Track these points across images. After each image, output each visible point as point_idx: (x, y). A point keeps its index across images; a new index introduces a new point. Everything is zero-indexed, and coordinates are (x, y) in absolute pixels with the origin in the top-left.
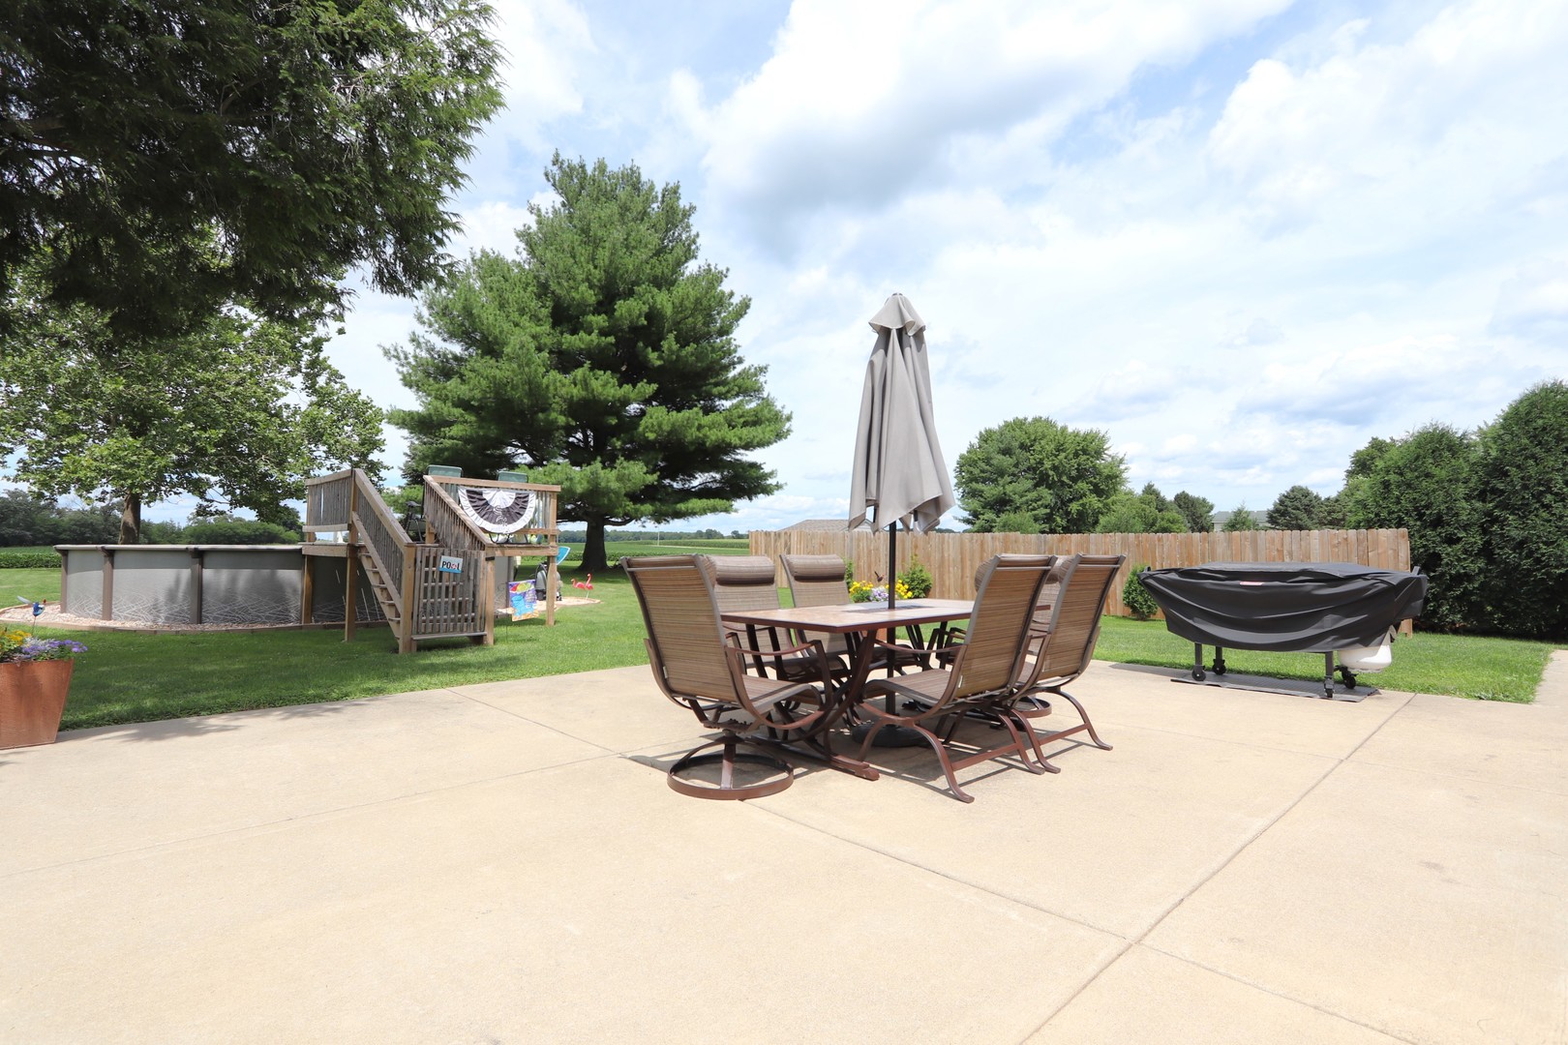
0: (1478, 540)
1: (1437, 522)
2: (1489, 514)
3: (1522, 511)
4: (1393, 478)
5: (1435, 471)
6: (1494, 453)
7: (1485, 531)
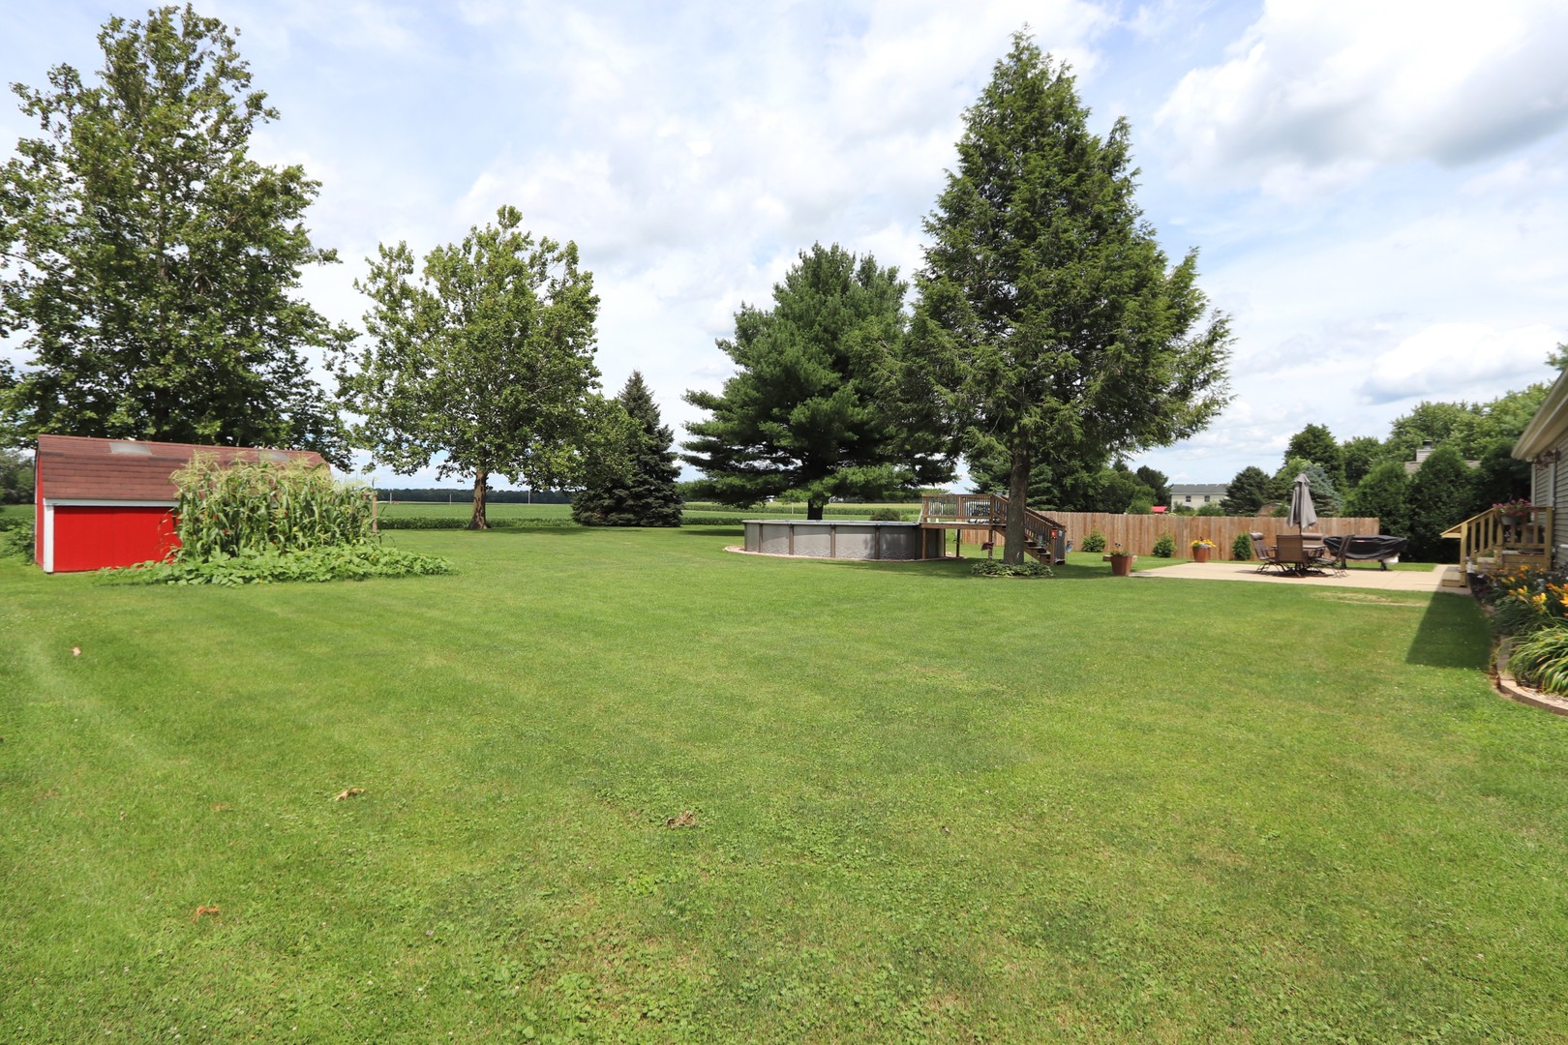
0: (1408, 523)
1: (1389, 514)
2: (1413, 510)
3: (1428, 509)
4: (1368, 490)
5: (1389, 488)
6: (1417, 481)
7: (1411, 519)
